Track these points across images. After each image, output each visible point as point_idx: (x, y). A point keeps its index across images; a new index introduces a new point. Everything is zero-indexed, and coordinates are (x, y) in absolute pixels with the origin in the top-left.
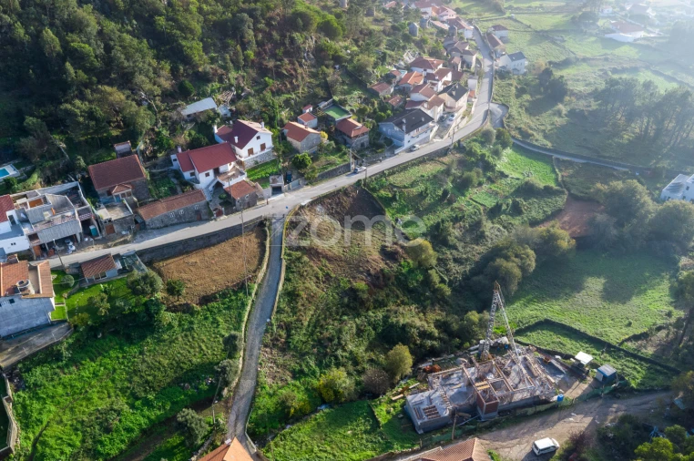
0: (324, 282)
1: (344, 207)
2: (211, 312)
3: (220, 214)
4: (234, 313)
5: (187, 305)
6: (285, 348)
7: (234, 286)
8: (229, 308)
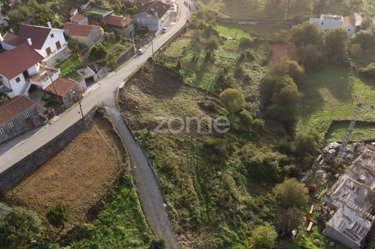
0: (179, 149)
1: (150, 82)
2: (107, 223)
3: (51, 116)
4: (128, 213)
5: (77, 228)
6: (195, 227)
7: (114, 184)
8: (121, 210)
